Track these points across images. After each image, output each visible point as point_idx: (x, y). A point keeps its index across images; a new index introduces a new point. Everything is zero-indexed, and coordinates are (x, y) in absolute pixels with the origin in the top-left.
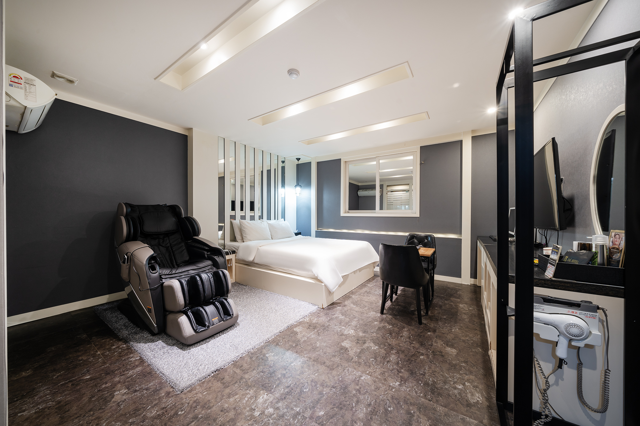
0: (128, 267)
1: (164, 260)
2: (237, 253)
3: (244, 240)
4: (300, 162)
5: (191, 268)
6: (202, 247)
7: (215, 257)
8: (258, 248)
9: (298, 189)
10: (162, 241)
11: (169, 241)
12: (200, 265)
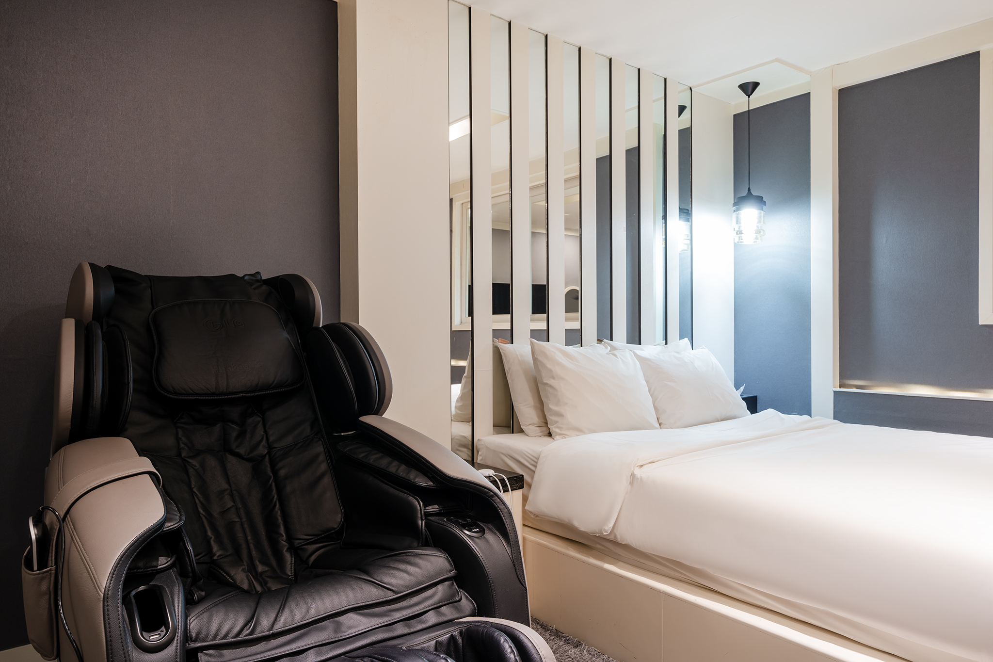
0: (44, 586)
1: (242, 524)
2: (530, 486)
3: (553, 429)
4: (759, 99)
5: (351, 594)
6: (401, 470)
7: (466, 535)
8: (633, 475)
9: (750, 213)
10: (234, 434)
11: (266, 432)
12: (393, 581)
